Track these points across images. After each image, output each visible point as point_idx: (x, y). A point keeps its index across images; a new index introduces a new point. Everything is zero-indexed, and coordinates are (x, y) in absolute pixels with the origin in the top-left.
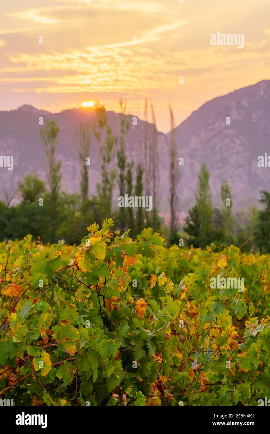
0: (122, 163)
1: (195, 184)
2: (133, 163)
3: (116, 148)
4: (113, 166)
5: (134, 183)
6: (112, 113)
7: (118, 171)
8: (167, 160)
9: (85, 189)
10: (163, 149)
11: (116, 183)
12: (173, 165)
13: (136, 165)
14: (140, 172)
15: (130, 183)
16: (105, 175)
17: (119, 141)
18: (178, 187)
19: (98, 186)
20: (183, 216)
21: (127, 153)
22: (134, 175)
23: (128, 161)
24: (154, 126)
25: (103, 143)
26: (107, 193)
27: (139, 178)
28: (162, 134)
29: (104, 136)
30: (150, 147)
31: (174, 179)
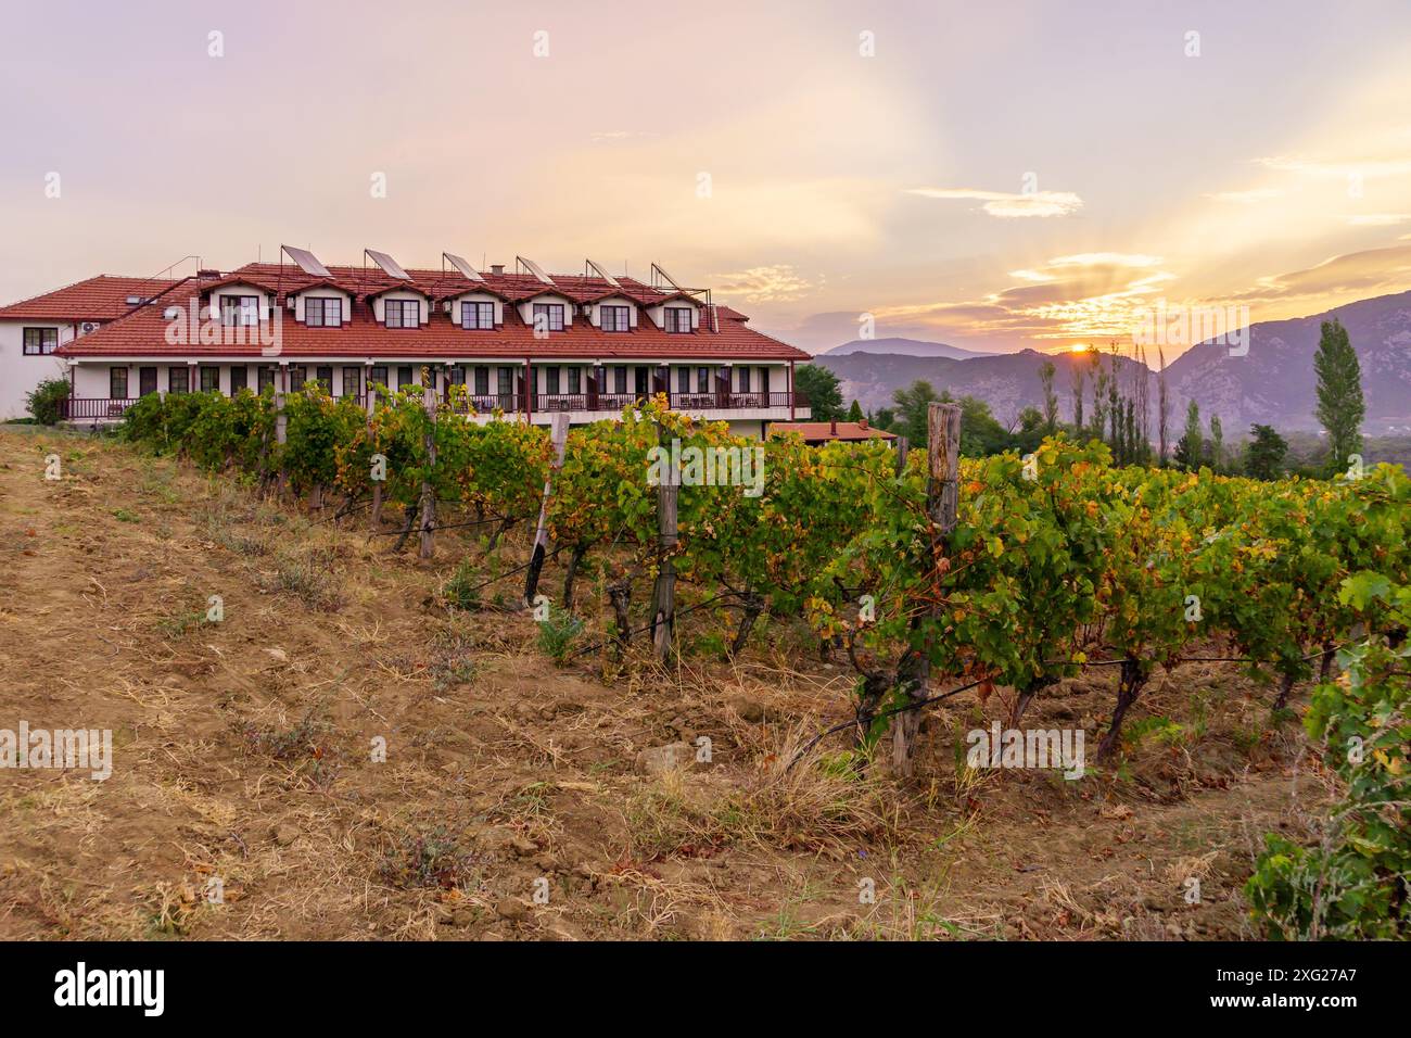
0: (1114, 398)
1: (1185, 418)
2: (1124, 398)
3: (1109, 385)
4: (1105, 400)
5: (1125, 415)
6: (1105, 354)
7: (1110, 405)
8: (1158, 396)
9: (1079, 420)
10: (1153, 386)
11: (1108, 414)
12: (1162, 400)
13: (1127, 399)
14: (1131, 406)
15: (1121, 415)
16: (1097, 408)
17: (1111, 379)
18: (1169, 420)
19: (1091, 417)
20: (1173, 446)
21: (1119, 390)
22: (1125, 410)
23: (1120, 396)
24: (1146, 366)
25: (1096, 381)
26: (1100, 424)
27: (1130, 411)
28: (1153, 372)
29: (1097, 374)
30: (1141, 384)
31: (1163, 412)
